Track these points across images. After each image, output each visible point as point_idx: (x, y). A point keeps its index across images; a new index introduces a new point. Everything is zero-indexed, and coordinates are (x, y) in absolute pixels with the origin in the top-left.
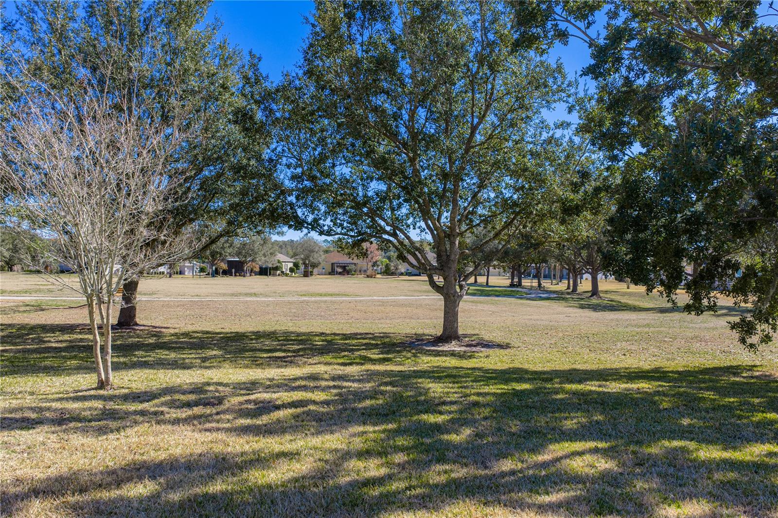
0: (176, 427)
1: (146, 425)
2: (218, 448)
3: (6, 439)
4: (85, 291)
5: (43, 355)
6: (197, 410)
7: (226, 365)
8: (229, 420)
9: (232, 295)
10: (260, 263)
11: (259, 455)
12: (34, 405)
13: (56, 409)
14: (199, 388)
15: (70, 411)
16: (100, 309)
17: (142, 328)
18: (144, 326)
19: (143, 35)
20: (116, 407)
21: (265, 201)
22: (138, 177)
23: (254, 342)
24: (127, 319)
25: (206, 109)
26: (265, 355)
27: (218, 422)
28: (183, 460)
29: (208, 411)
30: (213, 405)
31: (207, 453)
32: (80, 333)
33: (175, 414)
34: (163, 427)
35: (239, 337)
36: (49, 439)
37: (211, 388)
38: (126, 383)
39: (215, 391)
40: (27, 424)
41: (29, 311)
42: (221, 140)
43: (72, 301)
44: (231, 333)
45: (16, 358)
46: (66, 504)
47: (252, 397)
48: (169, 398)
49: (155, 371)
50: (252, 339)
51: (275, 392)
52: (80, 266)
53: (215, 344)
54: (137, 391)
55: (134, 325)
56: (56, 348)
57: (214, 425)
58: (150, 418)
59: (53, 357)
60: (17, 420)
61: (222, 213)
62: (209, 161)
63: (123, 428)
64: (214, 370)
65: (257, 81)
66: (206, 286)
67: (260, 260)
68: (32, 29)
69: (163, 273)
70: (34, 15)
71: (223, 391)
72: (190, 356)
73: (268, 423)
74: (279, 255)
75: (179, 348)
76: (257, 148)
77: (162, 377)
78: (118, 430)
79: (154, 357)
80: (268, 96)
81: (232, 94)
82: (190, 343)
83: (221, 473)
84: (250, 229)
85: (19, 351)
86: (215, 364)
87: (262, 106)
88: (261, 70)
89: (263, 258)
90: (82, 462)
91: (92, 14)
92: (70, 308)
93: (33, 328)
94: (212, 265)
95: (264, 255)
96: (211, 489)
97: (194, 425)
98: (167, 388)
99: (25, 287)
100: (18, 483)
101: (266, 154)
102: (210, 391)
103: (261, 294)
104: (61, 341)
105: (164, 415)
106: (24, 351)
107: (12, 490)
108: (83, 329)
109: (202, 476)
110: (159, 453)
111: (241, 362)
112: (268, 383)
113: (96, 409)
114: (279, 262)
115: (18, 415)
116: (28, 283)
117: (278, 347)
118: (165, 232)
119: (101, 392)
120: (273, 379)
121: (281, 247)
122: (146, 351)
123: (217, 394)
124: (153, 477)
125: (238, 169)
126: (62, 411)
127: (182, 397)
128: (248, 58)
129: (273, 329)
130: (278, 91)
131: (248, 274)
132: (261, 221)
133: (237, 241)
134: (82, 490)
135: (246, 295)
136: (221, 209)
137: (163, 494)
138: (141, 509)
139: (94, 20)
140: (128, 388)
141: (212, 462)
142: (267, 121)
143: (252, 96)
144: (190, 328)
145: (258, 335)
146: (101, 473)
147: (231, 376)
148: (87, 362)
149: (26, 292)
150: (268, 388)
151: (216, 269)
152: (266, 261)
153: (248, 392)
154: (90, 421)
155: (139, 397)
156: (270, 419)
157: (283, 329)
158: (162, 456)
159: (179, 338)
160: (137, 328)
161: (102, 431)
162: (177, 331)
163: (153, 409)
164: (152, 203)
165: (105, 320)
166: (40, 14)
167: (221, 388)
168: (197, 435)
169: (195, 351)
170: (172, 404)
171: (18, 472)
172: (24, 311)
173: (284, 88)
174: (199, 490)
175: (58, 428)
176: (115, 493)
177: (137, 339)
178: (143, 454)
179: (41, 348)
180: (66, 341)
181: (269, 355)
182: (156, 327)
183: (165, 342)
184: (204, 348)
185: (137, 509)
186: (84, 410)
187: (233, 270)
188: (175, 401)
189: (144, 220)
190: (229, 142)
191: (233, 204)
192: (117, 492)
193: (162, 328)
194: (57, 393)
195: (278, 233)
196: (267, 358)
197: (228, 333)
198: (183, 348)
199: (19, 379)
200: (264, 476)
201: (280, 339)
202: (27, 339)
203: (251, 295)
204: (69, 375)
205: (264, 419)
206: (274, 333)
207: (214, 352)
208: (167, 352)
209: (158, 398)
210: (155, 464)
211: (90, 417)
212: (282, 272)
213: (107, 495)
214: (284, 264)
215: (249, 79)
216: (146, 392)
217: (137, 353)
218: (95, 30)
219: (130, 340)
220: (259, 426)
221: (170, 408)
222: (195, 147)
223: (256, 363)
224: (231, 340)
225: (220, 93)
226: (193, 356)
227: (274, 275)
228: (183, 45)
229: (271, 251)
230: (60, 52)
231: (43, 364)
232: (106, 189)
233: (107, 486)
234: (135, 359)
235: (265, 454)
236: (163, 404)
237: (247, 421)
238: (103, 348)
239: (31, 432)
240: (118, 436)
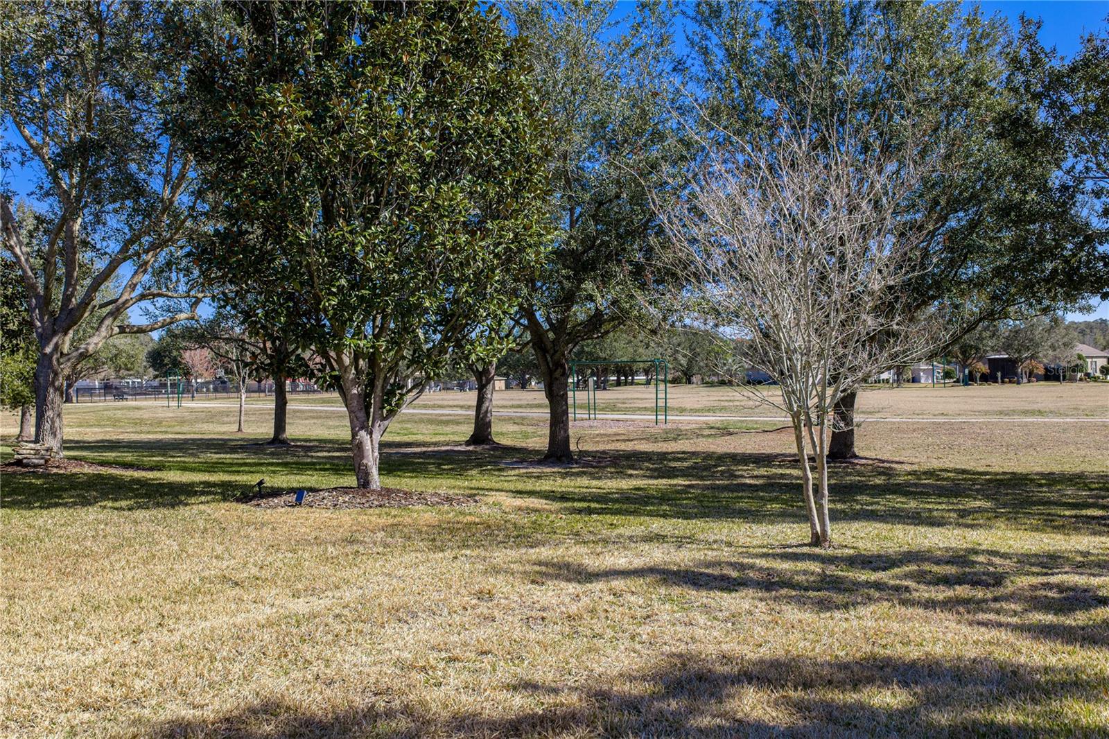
0: (930, 613)
1: (885, 603)
2: (1002, 654)
3: (705, 600)
4: (790, 408)
5: (735, 494)
6: (962, 591)
7: (1001, 524)
8: (1015, 613)
9: (1001, 413)
10: (1045, 361)
11: (1076, 675)
12: (733, 560)
13: (761, 568)
14: (961, 557)
15: (779, 573)
16: (811, 434)
17: (863, 461)
18: (866, 459)
19: (849, 33)
20: (840, 573)
21: (1054, 257)
22: (857, 240)
23: (1045, 489)
24: (841, 448)
25: (948, 124)
26: (1067, 513)
27: (998, 612)
28: (948, 665)
29: (980, 595)
30: (987, 585)
31: (986, 659)
32: (780, 466)
33: (925, 592)
34: (911, 610)
35: (1017, 481)
36: (757, 607)
37: (981, 558)
38: (849, 541)
39: (988, 564)
40: (728, 585)
41: (714, 436)
42: (976, 168)
43: (767, 423)
44: (1004, 473)
45: (704, 496)
46: (787, 701)
47: (1054, 579)
48: (915, 568)
49: (890, 526)
50: (1041, 485)
51: (1094, 575)
52: (782, 373)
53: (977, 490)
54: (865, 553)
55: (852, 457)
56: (751, 486)
57: (992, 616)
58: (890, 595)
59: (749, 498)
60: (715, 578)
61: (978, 283)
62: (955, 205)
63: (853, 605)
64: (982, 531)
65: (1036, 62)
66: (956, 399)
67: (1045, 356)
68: (705, 62)
69: (887, 381)
70: (708, 42)
71: (1001, 565)
72: (940, 507)
73: (1088, 626)
74: (1081, 346)
75: (921, 493)
76: (1038, 171)
77: (901, 535)
78: (846, 606)
79: (885, 505)
80: (1057, 81)
81: (992, 92)
82: (938, 487)
83: (1012, 694)
84: (1031, 305)
85: (707, 488)
86: (981, 521)
87: (1046, 102)
88: (1041, 43)
89: (1050, 352)
90: (801, 645)
91: (779, 22)
92: (764, 431)
93: (722, 458)
94: (964, 366)
95: (1053, 348)
96: (999, 717)
97: (958, 613)
98: (909, 552)
99: (708, 404)
100: (725, 661)
101: (1056, 178)
102: (979, 563)
103: (1051, 412)
104: (756, 477)
105: (909, 592)
106: (714, 488)
107: (719, 669)
108: (783, 461)
109: (982, 695)
110: (909, 648)
111: (1025, 521)
112: (1079, 559)
113: (812, 574)
114: (1080, 357)
115: (716, 571)
116: (711, 398)
117: (1091, 501)
118: (898, 319)
119: (817, 550)
120: (1089, 553)
121: (1082, 332)
122: (873, 496)
123: (991, 569)
124: (905, 684)
125: (1005, 211)
126: (770, 572)
127: (935, 569)
128: (1019, 27)
129: (1078, 470)
130: (1074, 70)
131: (1025, 380)
132: (1049, 291)
133: (1006, 326)
134: (807, 685)
135: (1025, 413)
136: (978, 277)
137: (923, 711)
138: (892, 727)
139: (783, 29)
140: (853, 548)
141: (997, 676)
142: (1055, 124)
143: (1027, 89)
144: (936, 464)
145: (1052, 479)
146: (829, 664)
147: (1011, 542)
148: (793, 506)
149: (709, 411)
150: (1080, 567)
151: (970, 372)
152: (1056, 357)
153: (1044, 570)
154: (806, 589)
155: (871, 562)
156: (1090, 619)
157: (1096, 469)
158: (914, 654)
159: (920, 479)
160: (856, 461)
161: (824, 606)
162: (915, 467)
163: (892, 582)
164: (879, 277)
165: (818, 449)
166: (715, 40)
167: (997, 560)
168: (965, 629)
169: (946, 500)
170: (920, 577)
171: (724, 647)
172: (709, 436)
173: (1086, 63)
174: (977, 715)
175: (767, 595)
176: (851, 697)
177: (857, 478)
178: (884, 647)
179: (732, 484)
180: (763, 477)
181: (1074, 512)
182: (883, 462)
183: (899, 484)
184: (960, 496)
185: (886, 726)
186: (797, 573)
187: (999, 374)
188: (925, 572)
189: (867, 303)
190: (988, 169)
191: (999, 267)
192: (855, 696)
193: (892, 462)
194: (760, 547)
195: (1081, 309)
196: (1071, 517)
197: (998, 474)
198: (928, 495)
199: (712, 524)
200: (1091, 712)
201: (1094, 486)
202: (714, 472)
203: (1032, 413)
204: (772, 523)
205: (1079, 619)
206: (1080, 476)
207: (978, 503)
208: (903, 500)
209: (899, 567)
210: (904, 664)
211: (806, 584)
212: (1088, 375)
213: (841, 697)
214: (1089, 360)
215: (1021, 62)
216: (879, 556)
217: (859, 498)
218: (784, 43)
219: (848, 478)
220: (1071, 627)
221: (919, 583)
222: (933, 186)
223: (1051, 524)
224: (1005, 485)
225: (972, 95)
226: (944, 506)
227: (1072, 380)
228: (909, 33)
229: (1065, 340)
230: (740, 83)
231: (738, 506)
232: (812, 263)
233: (840, 685)
234: (858, 507)
235: (1088, 676)
236: (906, 576)
237: (1050, 618)
238: (817, 489)
239: (733, 595)
240: (847, 615)
